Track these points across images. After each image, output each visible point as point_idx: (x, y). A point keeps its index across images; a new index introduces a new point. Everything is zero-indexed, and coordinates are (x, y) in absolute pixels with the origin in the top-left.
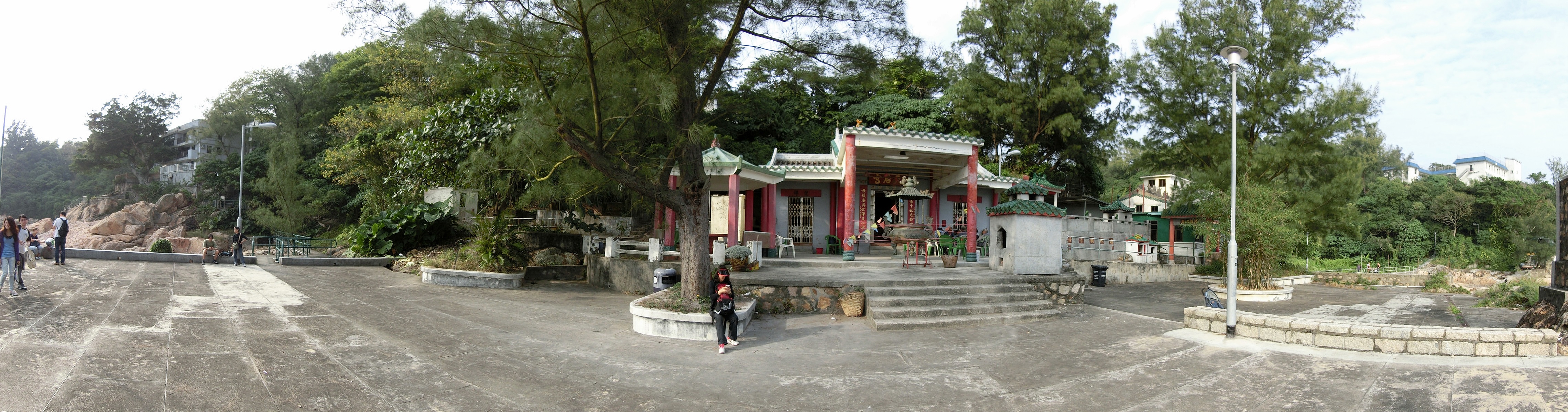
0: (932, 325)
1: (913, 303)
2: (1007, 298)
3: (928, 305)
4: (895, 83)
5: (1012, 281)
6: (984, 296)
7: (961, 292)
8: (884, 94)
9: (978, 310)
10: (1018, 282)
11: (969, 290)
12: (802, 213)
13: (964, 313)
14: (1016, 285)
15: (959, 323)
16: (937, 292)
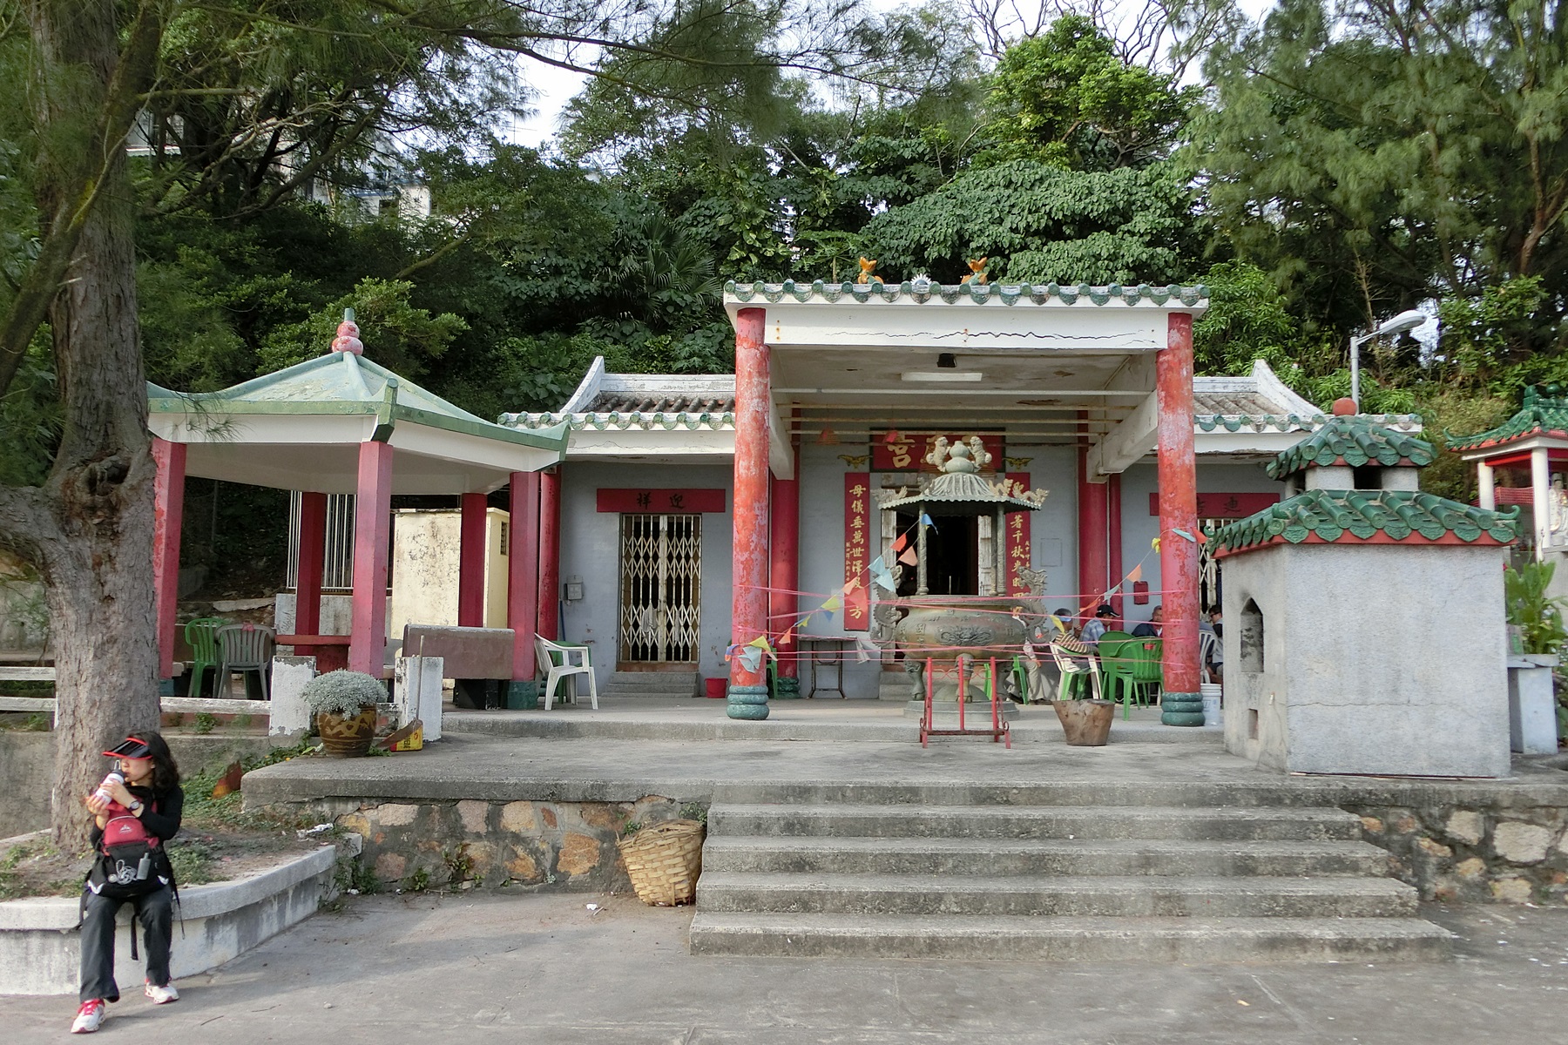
0: (888, 943)
1: (851, 864)
2: (1220, 860)
3: (904, 872)
4: (1026, 121)
5: (1271, 798)
6: (1130, 848)
7: (1046, 831)
8: (991, 162)
9: (1087, 901)
10: (1297, 800)
11: (1076, 827)
12: (663, 562)
13: (1029, 906)
14: (1285, 813)
15: (990, 944)
16: (957, 830)
